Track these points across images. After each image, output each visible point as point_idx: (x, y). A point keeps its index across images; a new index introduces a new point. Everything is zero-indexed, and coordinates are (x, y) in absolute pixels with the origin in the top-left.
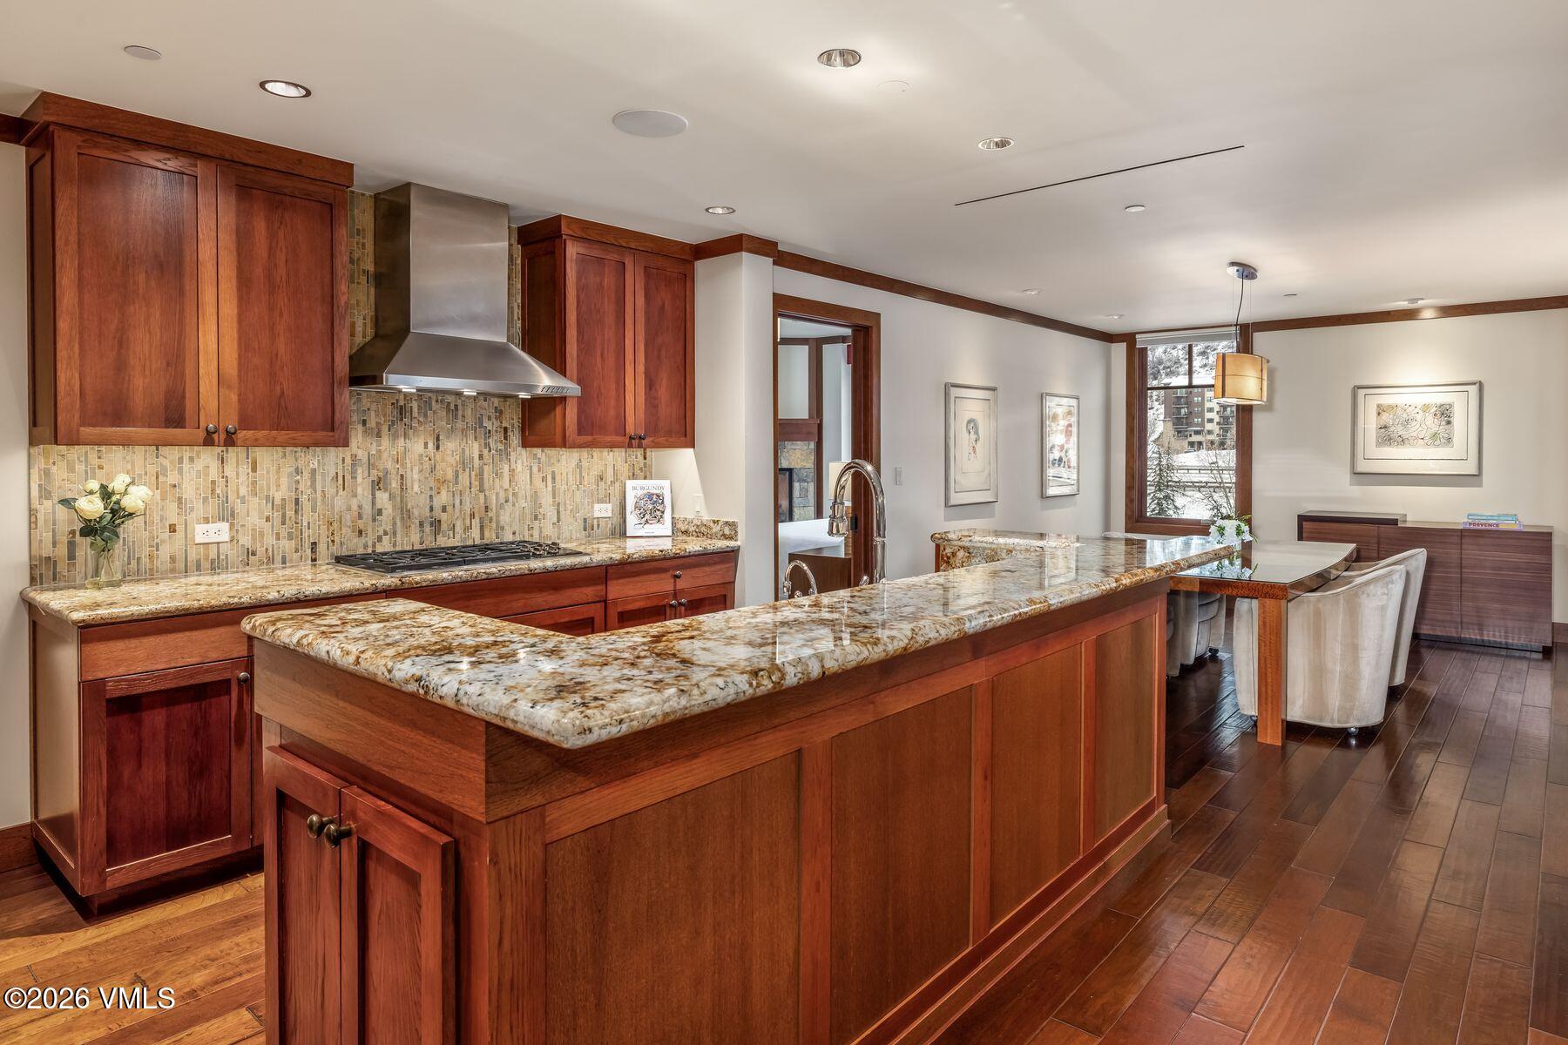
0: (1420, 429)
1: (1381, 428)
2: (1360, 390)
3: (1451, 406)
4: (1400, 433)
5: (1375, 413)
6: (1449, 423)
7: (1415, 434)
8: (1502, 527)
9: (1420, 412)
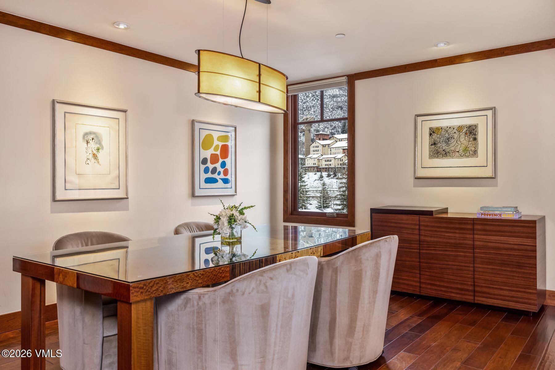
0: (457, 144)
1: (432, 145)
2: (419, 118)
3: (476, 126)
4: (444, 148)
5: (428, 135)
6: (475, 139)
7: (453, 148)
8: (504, 217)
9: (456, 132)
